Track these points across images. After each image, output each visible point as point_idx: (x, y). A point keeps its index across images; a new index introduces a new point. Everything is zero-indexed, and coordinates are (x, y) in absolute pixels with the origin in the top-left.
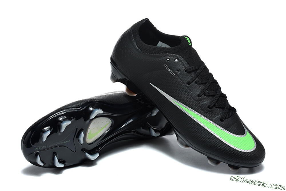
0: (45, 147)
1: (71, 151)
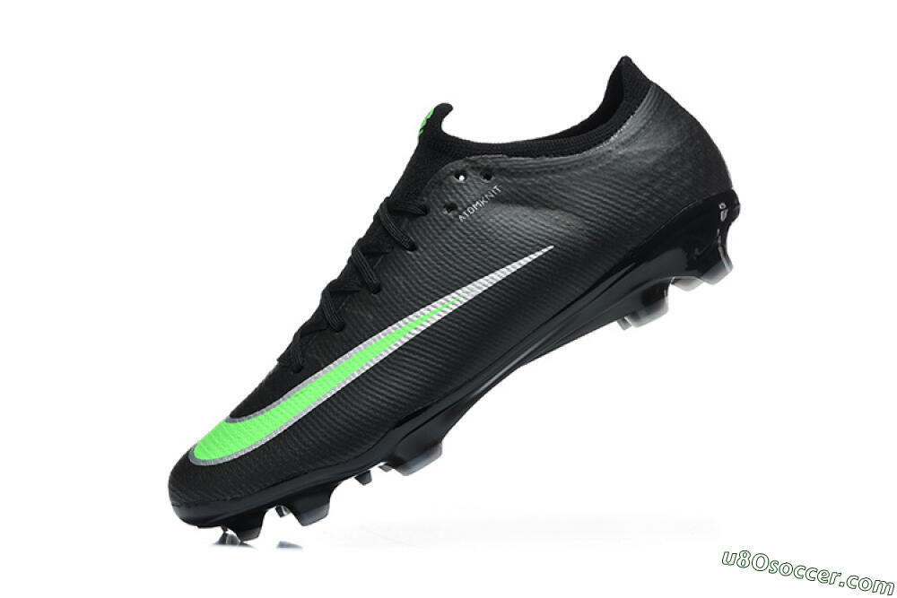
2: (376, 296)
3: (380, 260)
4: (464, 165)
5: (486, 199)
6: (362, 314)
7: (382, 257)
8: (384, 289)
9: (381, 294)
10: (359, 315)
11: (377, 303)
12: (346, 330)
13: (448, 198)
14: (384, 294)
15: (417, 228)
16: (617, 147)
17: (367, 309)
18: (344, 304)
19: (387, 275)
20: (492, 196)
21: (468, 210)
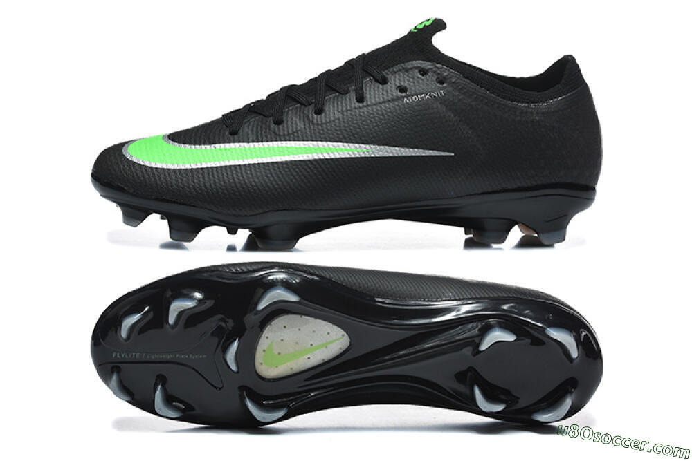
0: (138, 355)
1: (213, 385)
2: (315, 116)
3: (334, 95)
4: (429, 67)
5: (430, 95)
6: (298, 122)
7: (337, 94)
8: (323, 115)
9: (319, 116)
10: (296, 121)
11: (313, 121)
12: (281, 127)
13: (404, 82)
14: (321, 118)
15: (372, 90)
16: (537, 113)
17: (304, 121)
18: (291, 108)
19: (332, 107)
20: (436, 95)
21: (413, 98)
